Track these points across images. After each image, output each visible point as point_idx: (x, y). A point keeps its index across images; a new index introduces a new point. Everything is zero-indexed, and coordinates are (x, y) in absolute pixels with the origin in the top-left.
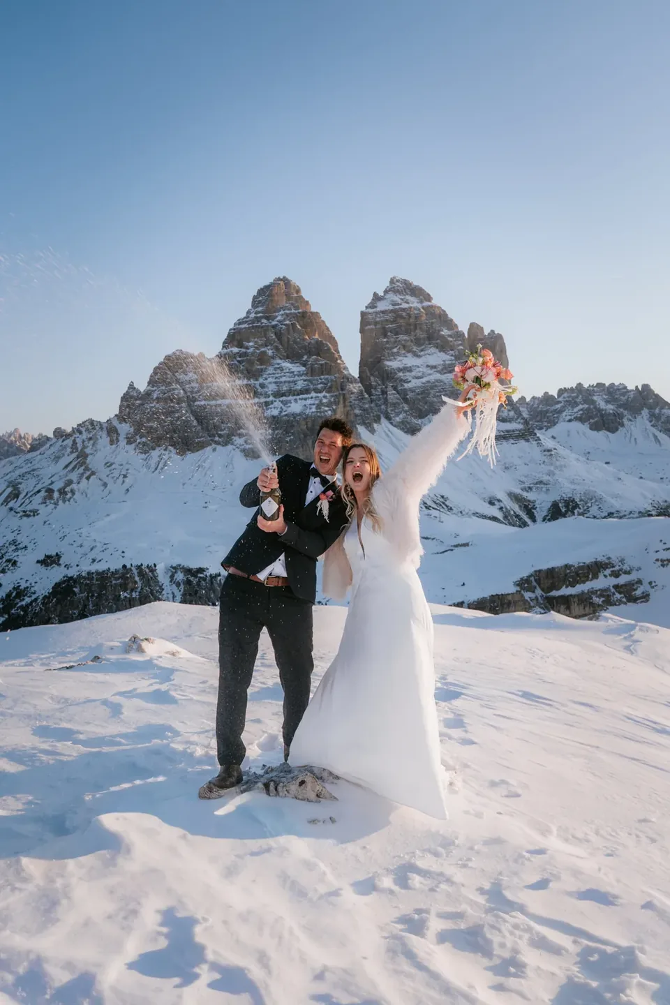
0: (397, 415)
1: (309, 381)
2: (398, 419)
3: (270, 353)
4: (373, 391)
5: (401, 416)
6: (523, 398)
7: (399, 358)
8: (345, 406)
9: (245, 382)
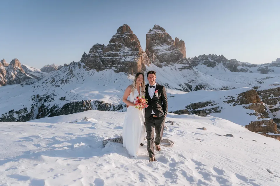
0: (156, 62)
1: (132, 52)
2: (156, 63)
3: (122, 45)
4: (149, 55)
6: (189, 58)
7: (156, 47)
8: (142, 59)
9: (115, 52)
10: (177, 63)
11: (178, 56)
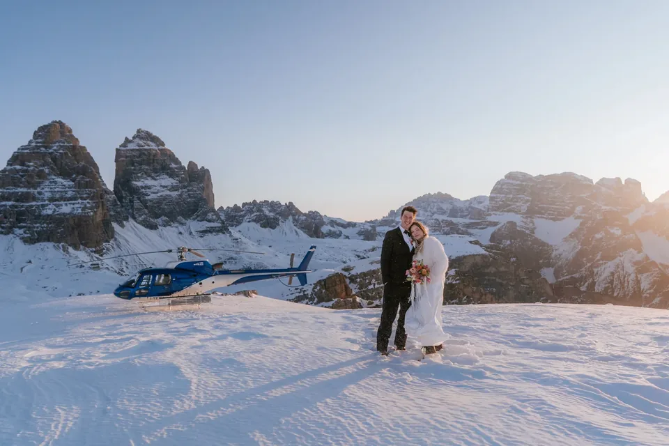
0: (140, 216)
1: (78, 192)
2: (140, 219)
3: (47, 171)
4: (124, 200)
5: (143, 217)
6: (222, 208)
7: (143, 180)
8: (103, 209)
9: (25, 190)
10: (194, 219)
11: (195, 202)
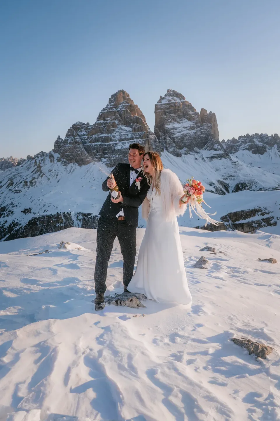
0: (171, 148)
1: (134, 134)
2: (171, 150)
3: (117, 122)
4: (160, 138)
6: (224, 140)
7: (171, 124)
8: (149, 145)
9: (106, 135)
10: (205, 149)
11: (205, 137)
